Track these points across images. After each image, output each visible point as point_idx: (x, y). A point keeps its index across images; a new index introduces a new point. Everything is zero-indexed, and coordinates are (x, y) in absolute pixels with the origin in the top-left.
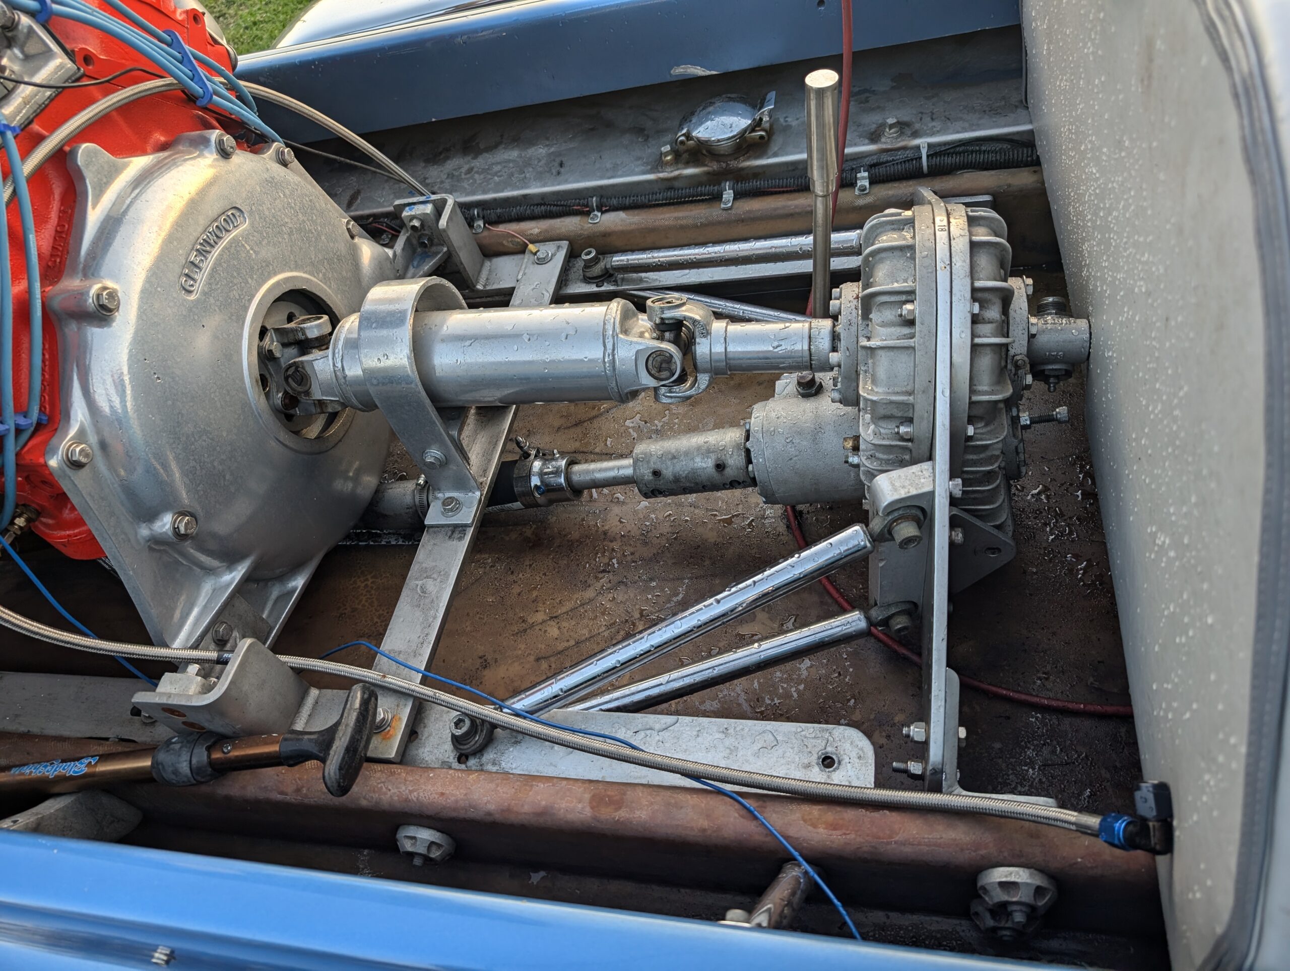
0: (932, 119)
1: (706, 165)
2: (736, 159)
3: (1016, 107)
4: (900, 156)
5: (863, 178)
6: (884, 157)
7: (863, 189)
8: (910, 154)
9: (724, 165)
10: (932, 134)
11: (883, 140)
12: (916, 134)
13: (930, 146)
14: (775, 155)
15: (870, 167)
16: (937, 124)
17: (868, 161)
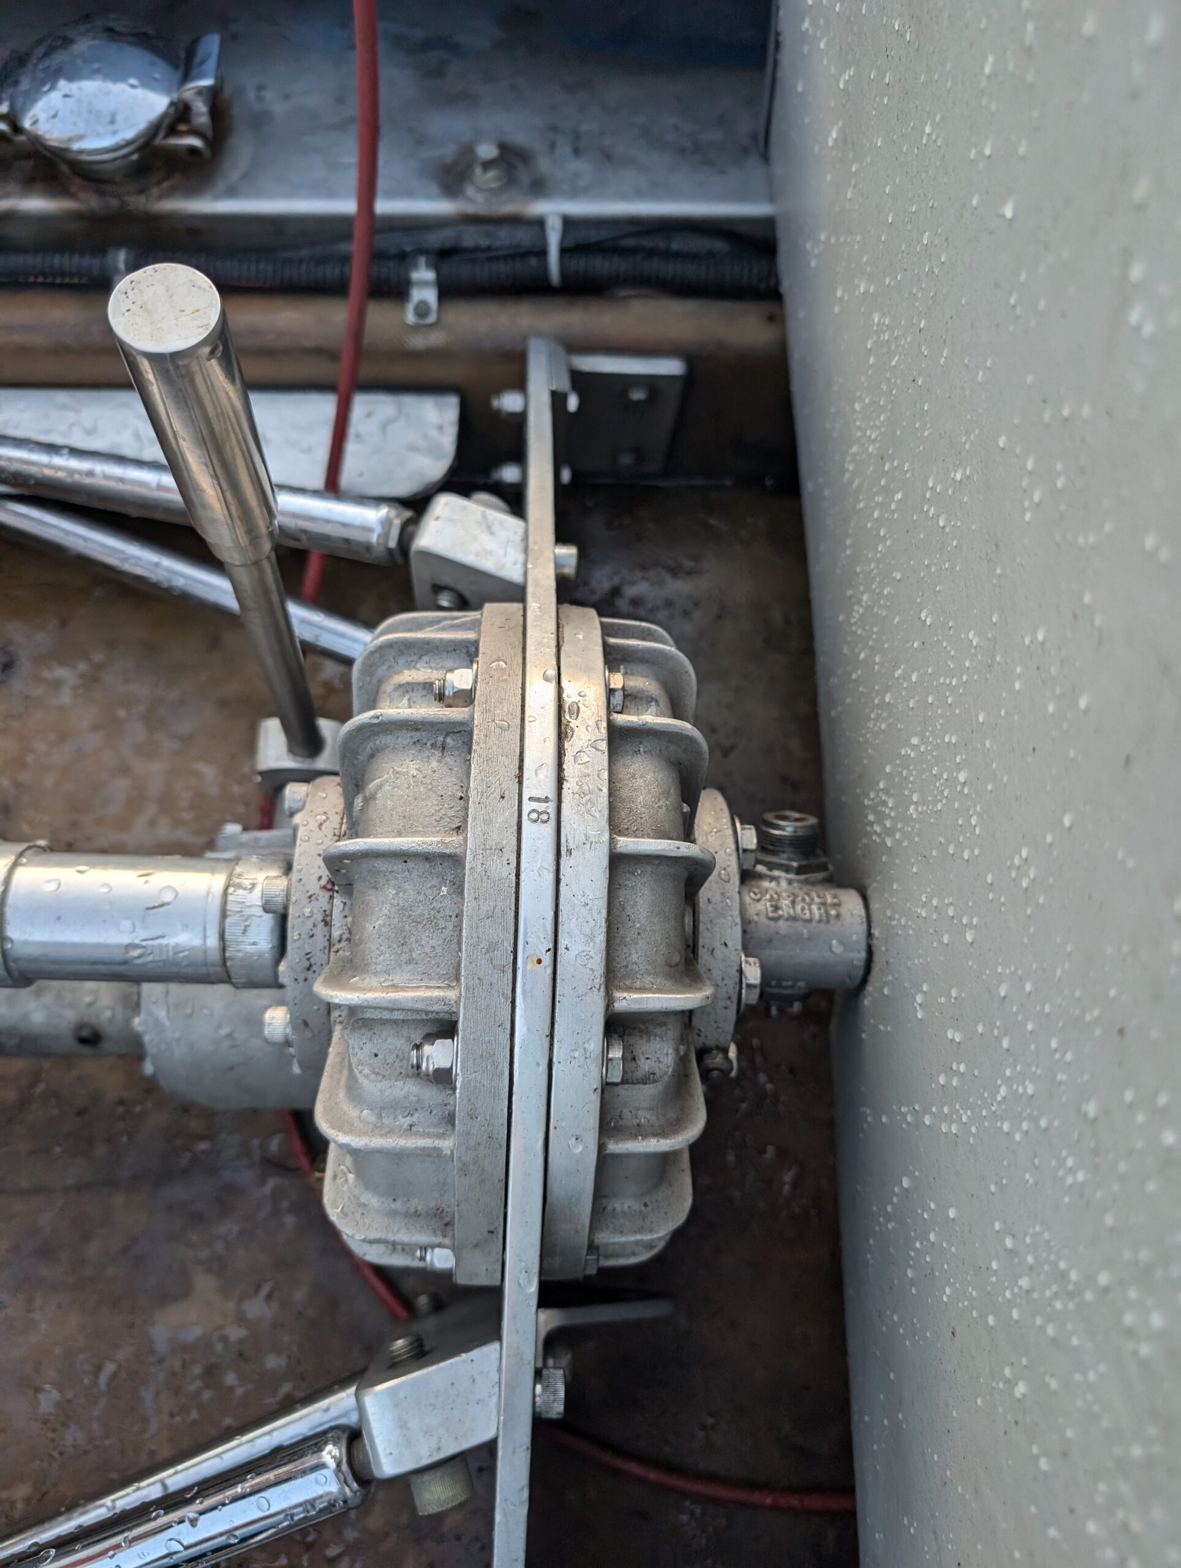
0: (577, 152)
1: (73, 196)
2: (142, 191)
3: (745, 151)
4: (505, 237)
5: (424, 284)
6: (471, 238)
7: (422, 310)
8: (523, 237)
9: (114, 203)
10: (574, 193)
11: (470, 191)
12: (539, 188)
13: (569, 223)
14: (232, 193)
15: (442, 256)
16: (582, 166)
17: (436, 239)
